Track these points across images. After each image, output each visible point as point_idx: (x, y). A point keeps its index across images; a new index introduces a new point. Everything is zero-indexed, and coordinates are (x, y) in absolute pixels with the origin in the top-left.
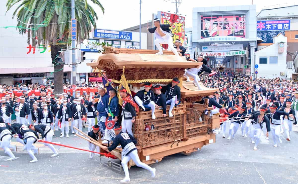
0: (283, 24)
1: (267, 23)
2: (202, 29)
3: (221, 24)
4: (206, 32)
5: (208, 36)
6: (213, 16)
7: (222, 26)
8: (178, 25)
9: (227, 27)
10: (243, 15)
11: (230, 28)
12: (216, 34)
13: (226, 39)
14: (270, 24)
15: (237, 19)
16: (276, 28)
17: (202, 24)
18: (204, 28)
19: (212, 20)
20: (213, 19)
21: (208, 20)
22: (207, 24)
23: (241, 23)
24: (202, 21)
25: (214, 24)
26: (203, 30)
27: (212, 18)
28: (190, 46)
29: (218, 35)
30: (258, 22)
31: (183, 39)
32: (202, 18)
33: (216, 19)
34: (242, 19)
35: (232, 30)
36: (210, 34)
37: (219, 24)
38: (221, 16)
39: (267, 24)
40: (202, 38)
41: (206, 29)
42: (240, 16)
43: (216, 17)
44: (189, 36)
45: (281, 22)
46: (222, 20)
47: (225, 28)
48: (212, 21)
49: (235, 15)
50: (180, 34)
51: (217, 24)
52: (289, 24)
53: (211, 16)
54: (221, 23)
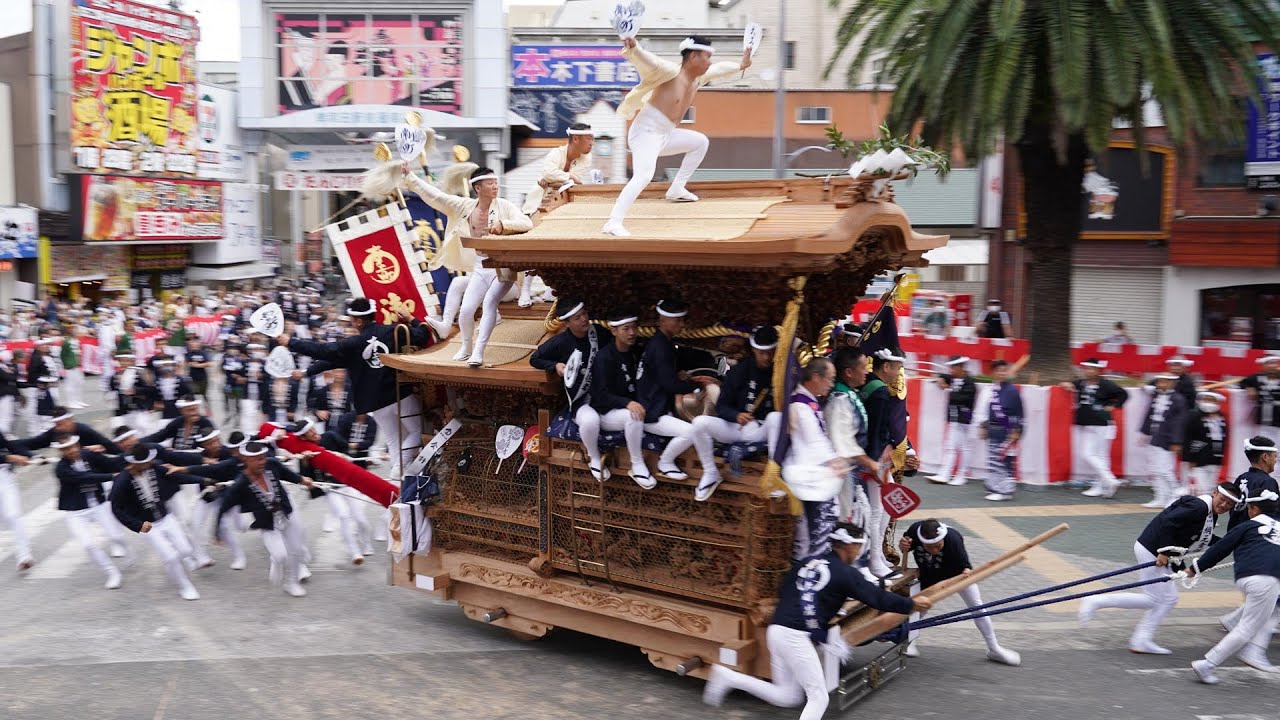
0: (615, 61)
1: (556, 53)
2: (281, 73)
3: (362, 53)
4: (300, 87)
5: (307, 102)
6: (330, 17)
7: (368, 64)
8: (163, 50)
9: (387, 66)
10: (451, 18)
11: (400, 74)
12: (340, 96)
13: (383, 117)
14: (568, 60)
15: (429, 35)
16: (591, 79)
17: (280, 51)
18: (289, 70)
19: (323, 35)
20: (330, 30)
21: (307, 32)
22: (304, 52)
23: (444, 51)
24: (280, 40)
25: (332, 51)
26: (288, 80)
27: (323, 24)
28: (229, 147)
29: (349, 103)
30: (515, 50)
31: (192, 112)
32: (280, 24)
33: (337, 30)
34: (449, 34)
35: (405, 80)
36: (318, 95)
37: (353, 55)
38: (360, 18)
39: (555, 61)
41: (298, 74)
42: (438, 20)
43: (337, 24)
44: (222, 98)
45: (608, 53)
46: (363, 37)
47: (378, 71)
48: (325, 39)
49: (423, 18)
50: (173, 93)
51: (344, 51)
53: (315, 17)
54: (361, 46)
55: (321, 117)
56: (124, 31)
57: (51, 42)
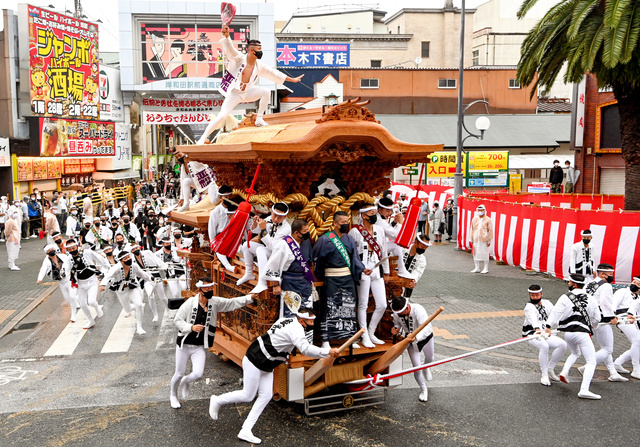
0: (335, 53)
1: (300, 48)
2: (144, 58)
3: (192, 47)
4: (156, 67)
5: (160, 76)
6: (172, 26)
7: (196, 54)
8: (80, 44)
9: (206, 54)
10: (244, 27)
11: (214, 59)
12: (180, 72)
13: (205, 84)
14: (307, 52)
16: (321, 62)
17: (144, 46)
18: (149, 56)
19: (169, 36)
20: (172, 33)
21: (160, 35)
22: (158, 46)
23: (240, 46)
24: (144, 38)
25: (173, 46)
26: (148, 61)
27: (169, 30)
28: (114, 101)
29: (185, 76)
30: (279, 46)
31: (96, 81)
32: (143, 29)
33: (178, 33)
34: (243, 36)
35: (218, 63)
36: (167, 73)
37: (186, 48)
38: (192, 26)
39: (301, 52)
40: (145, 82)
41: (155, 58)
42: (237, 28)
43: (178, 30)
44: (111, 74)
45: (329, 48)
46: (193, 37)
47: (201, 58)
48: (170, 39)
50: (86, 70)
51: (182, 47)
52: (347, 52)
53: (165, 26)
54: (192, 43)
55: (169, 85)
56: (58, 32)
57: (16, 38)
